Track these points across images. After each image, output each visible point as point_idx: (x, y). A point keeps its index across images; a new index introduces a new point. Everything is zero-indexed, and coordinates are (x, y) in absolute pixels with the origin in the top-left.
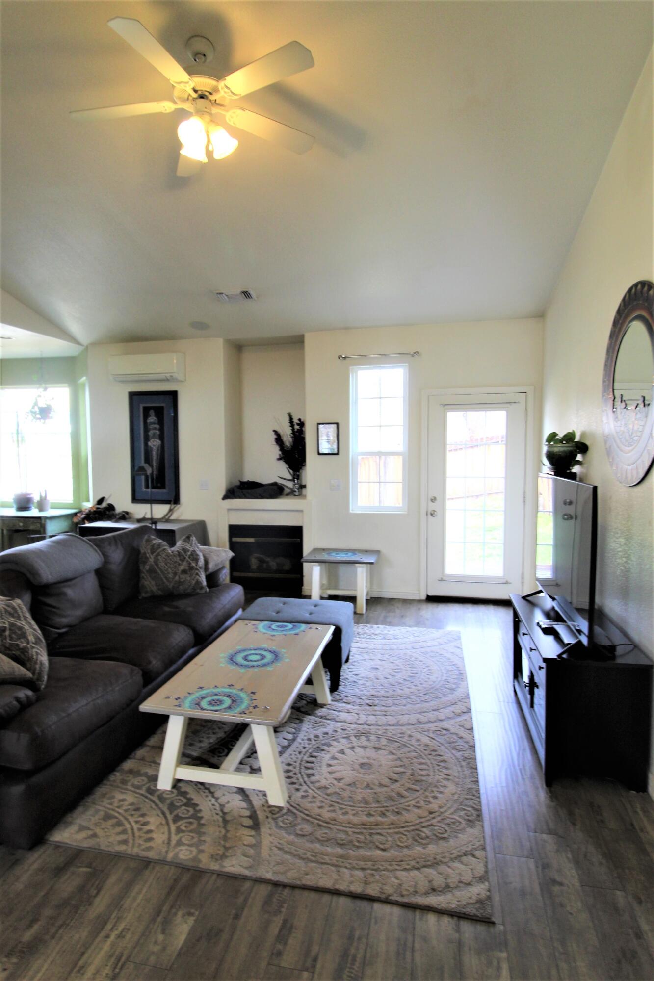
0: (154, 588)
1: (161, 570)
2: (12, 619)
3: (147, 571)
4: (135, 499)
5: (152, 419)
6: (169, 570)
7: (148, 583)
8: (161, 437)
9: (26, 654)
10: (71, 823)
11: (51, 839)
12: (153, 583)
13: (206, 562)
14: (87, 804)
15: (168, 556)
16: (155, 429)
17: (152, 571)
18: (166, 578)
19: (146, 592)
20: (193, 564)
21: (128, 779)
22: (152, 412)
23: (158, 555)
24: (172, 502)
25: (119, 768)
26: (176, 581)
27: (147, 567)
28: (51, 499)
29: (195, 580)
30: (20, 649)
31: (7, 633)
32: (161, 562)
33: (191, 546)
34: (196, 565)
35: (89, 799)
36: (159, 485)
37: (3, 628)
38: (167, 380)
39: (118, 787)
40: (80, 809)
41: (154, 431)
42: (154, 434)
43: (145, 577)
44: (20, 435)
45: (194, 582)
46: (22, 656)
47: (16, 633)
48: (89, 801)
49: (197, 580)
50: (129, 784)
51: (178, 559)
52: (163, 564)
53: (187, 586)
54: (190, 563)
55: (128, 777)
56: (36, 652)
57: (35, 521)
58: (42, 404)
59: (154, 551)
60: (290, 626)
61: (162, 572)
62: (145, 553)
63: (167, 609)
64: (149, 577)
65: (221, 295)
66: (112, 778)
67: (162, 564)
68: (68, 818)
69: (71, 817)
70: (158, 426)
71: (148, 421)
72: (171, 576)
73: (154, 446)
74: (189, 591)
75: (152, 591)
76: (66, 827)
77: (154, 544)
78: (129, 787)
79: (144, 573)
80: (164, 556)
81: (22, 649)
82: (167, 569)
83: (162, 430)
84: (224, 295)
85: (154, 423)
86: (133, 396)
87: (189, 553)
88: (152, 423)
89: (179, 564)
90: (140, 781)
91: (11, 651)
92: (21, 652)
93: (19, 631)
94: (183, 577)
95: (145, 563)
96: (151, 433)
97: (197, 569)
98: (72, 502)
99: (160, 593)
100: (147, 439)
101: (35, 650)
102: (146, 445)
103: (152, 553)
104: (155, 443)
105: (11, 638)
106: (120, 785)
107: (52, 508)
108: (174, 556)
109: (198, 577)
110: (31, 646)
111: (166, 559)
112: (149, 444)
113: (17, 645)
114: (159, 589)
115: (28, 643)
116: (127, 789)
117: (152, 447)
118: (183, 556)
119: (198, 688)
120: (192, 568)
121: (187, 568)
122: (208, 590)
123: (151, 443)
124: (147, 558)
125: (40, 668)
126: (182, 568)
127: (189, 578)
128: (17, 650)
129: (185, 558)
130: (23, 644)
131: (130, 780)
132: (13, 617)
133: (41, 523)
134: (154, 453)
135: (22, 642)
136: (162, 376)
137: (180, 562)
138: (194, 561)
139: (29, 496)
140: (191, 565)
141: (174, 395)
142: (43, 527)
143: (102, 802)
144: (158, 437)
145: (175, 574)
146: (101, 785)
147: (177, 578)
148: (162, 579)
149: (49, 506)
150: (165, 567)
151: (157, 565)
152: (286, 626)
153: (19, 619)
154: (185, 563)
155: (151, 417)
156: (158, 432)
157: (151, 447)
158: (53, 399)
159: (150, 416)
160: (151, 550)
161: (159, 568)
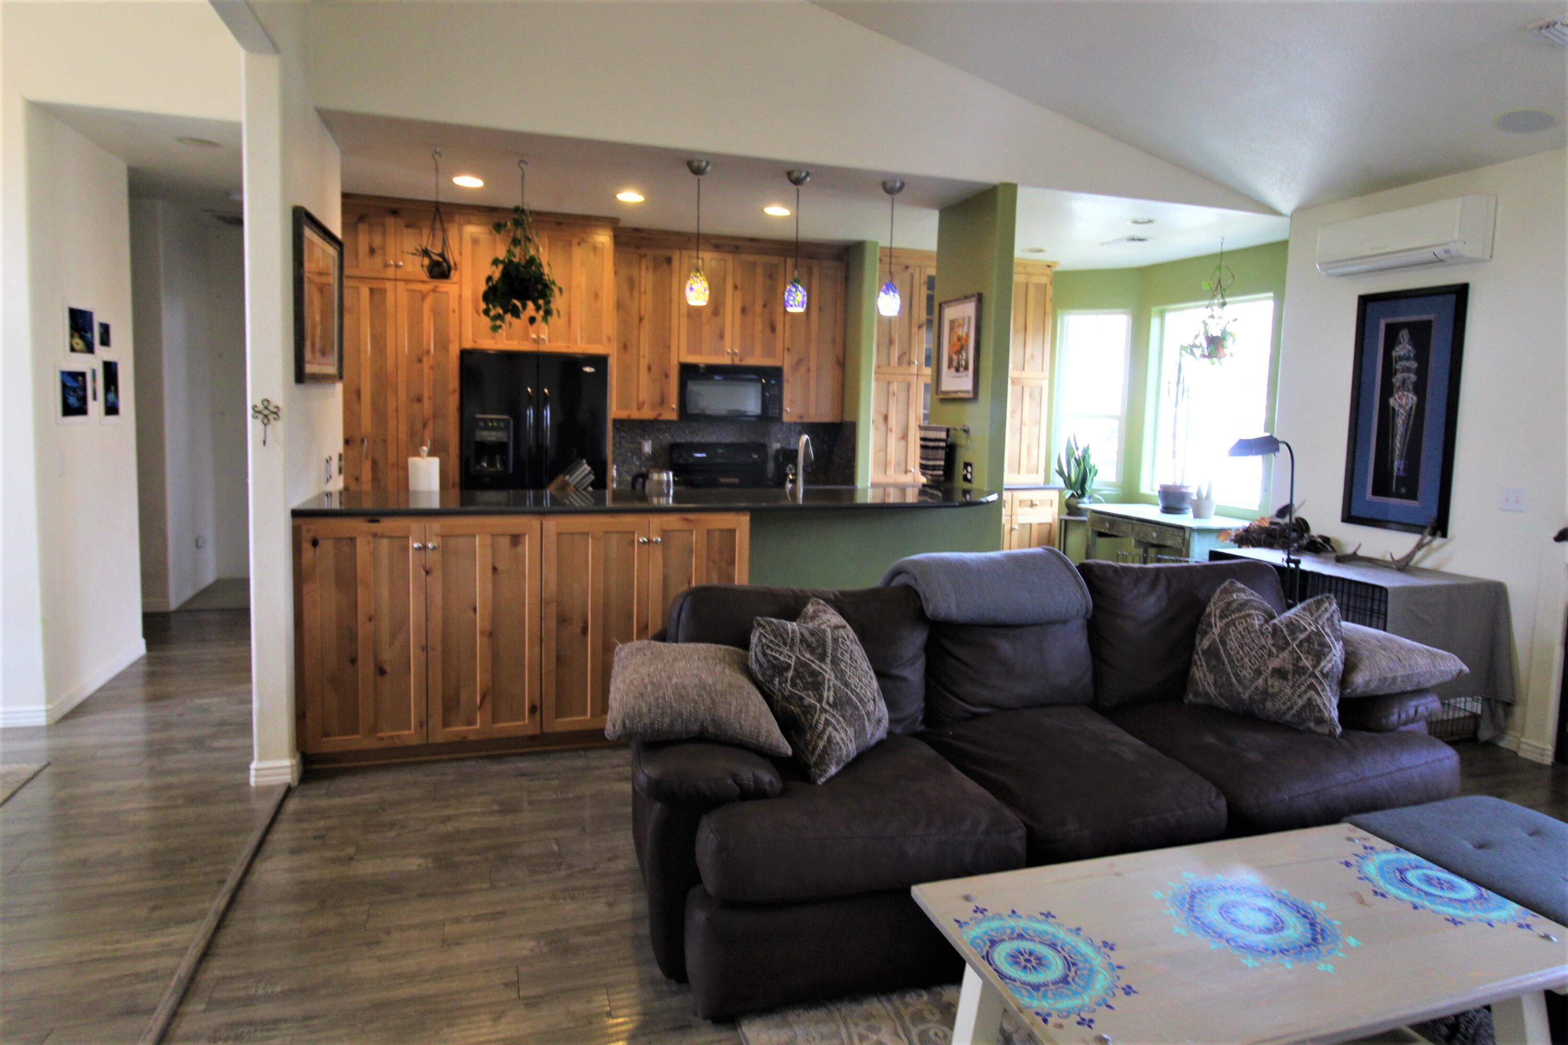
0: (1212, 690)
1: (1229, 656)
2: (808, 655)
3: (1204, 652)
4: (1349, 517)
5: (1404, 348)
6: (1246, 660)
7: (1201, 675)
8: (1420, 389)
9: (809, 716)
10: (789, 1025)
11: (744, 1029)
12: (1210, 678)
13: (1350, 664)
14: (836, 1012)
15: (1249, 632)
16: (1408, 370)
17: (1212, 654)
18: (1236, 675)
19: (1196, 693)
20: (1307, 663)
21: (929, 1017)
22: (1404, 335)
23: (1232, 623)
24: (1427, 531)
25: (938, 989)
26: (1256, 688)
27: (1206, 643)
28: (1219, 499)
29: (1305, 697)
30: (802, 705)
31: (790, 674)
32: (1231, 640)
33: (1316, 621)
34: (1314, 667)
35: (845, 1008)
36: (1403, 490)
37: (784, 665)
38: (1437, 262)
39: (900, 1018)
40: (820, 1013)
41: (1405, 374)
42: (1404, 382)
43: (1199, 663)
44: (1181, 386)
45: (1300, 703)
46: (803, 719)
47: (804, 677)
48: (844, 1010)
49: (1310, 700)
50: (922, 1027)
51: (1270, 642)
52: (1235, 645)
53: (1284, 708)
54: (1299, 658)
55: (933, 1014)
56: (826, 719)
57: (1176, 532)
58: (1215, 332)
59: (1227, 613)
60: (1469, 890)
61: (1231, 661)
62: (1209, 615)
63: (1210, 739)
64: (1204, 664)
65: (1551, 29)
66: (911, 998)
67: (1233, 644)
68: (792, 1016)
69: (799, 1016)
70: (1414, 365)
71: (1394, 354)
72: (1247, 673)
73: (1401, 406)
74: (1288, 717)
75: (1207, 694)
76: (777, 1026)
77: (1234, 601)
78: (914, 1033)
79: (1198, 654)
80: (1240, 628)
81: (806, 707)
82: (1242, 658)
83: (1422, 373)
84: (1558, 26)
85: (1407, 359)
86: (1365, 302)
87: (1302, 636)
88: (1401, 358)
89: (1270, 654)
90: (941, 1034)
91: (790, 703)
92: (803, 712)
93: (810, 677)
94: (1276, 684)
95: (1205, 633)
96: (1397, 380)
97: (1313, 675)
98: (1257, 509)
99: (1224, 704)
100: (1387, 390)
101: (824, 716)
102: (1384, 405)
103: (1221, 618)
104: (1404, 401)
105: (794, 685)
106: (907, 1018)
107: (1216, 514)
108: (1262, 634)
109: (1312, 693)
110: (822, 707)
111: (1243, 637)
112: (1392, 402)
113: (801, 698)
114: (1221, 695)
115: (820, 700)
116: (907, 1033)
117: (1397, 408)
118: (1285, 637)
119: (1042, 914)
120: (1299, 670)
121: (1289, 667)
122: (1339, 730)
123: (1395, 399)
124: (1209, 625)
125: (824, 747)
126: (1275, 663)
127: (1288, 691)
128: (798, 706)
129: (1287, 644)
130: (810, 700)
131: (929, 1022)
132: (812, 652)
133: (1184, 539)
134: (1400, 422)
135: (808, 696)
136: (1427, 255)
137: (1274, 650)
138: (1310, 657)
139: (1184, 490)
140: (1300, 664)
141: (1461, 293)
142: (1186, 544)
143: (856, 1025)
144: (1411, 388)
145: (1258, 672)
146: (883, 998)
147: (1260, 682)
148: (1228, 678)
149: (1213, 510)
150: (1238, 652)
151: (1223, 643)
152: (1452, 887)
153: (822, 658)
154: (1285, 654)
155: (1400, 346)
156: (1413, 377)
157: (1394, 409)
158: (1236, 320)
159: (1400, 343)
160: (1222, 612)
161: (1225, 650)
